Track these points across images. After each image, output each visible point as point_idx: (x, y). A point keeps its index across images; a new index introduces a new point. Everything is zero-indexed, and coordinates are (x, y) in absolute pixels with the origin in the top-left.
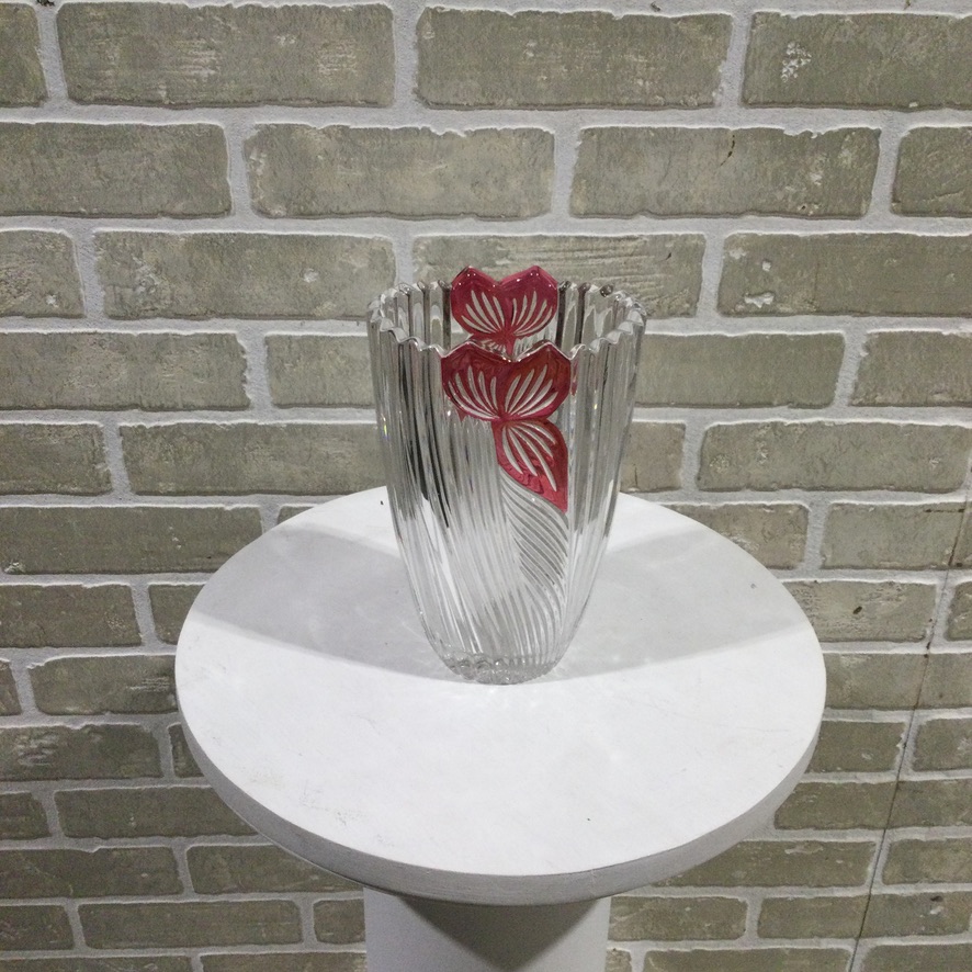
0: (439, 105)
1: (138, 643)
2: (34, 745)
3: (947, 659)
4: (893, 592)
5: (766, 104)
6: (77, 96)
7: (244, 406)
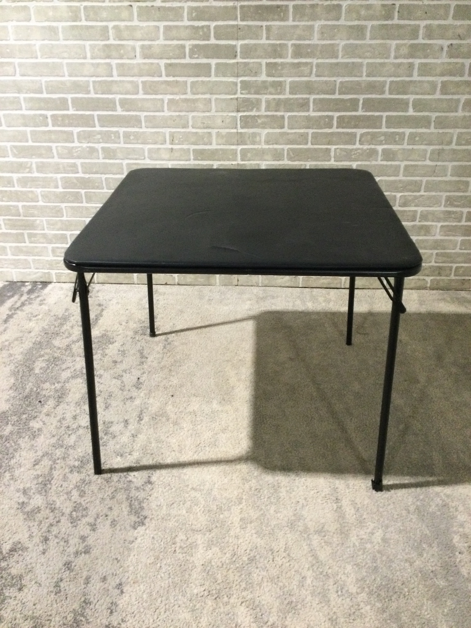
0: (140, 21)
1: (95, 127)
2: (76, 150)
3: (241, 133)
4: (228, 117)
5: (191, 20)
6: (86, 20)
7: (112, 76)
